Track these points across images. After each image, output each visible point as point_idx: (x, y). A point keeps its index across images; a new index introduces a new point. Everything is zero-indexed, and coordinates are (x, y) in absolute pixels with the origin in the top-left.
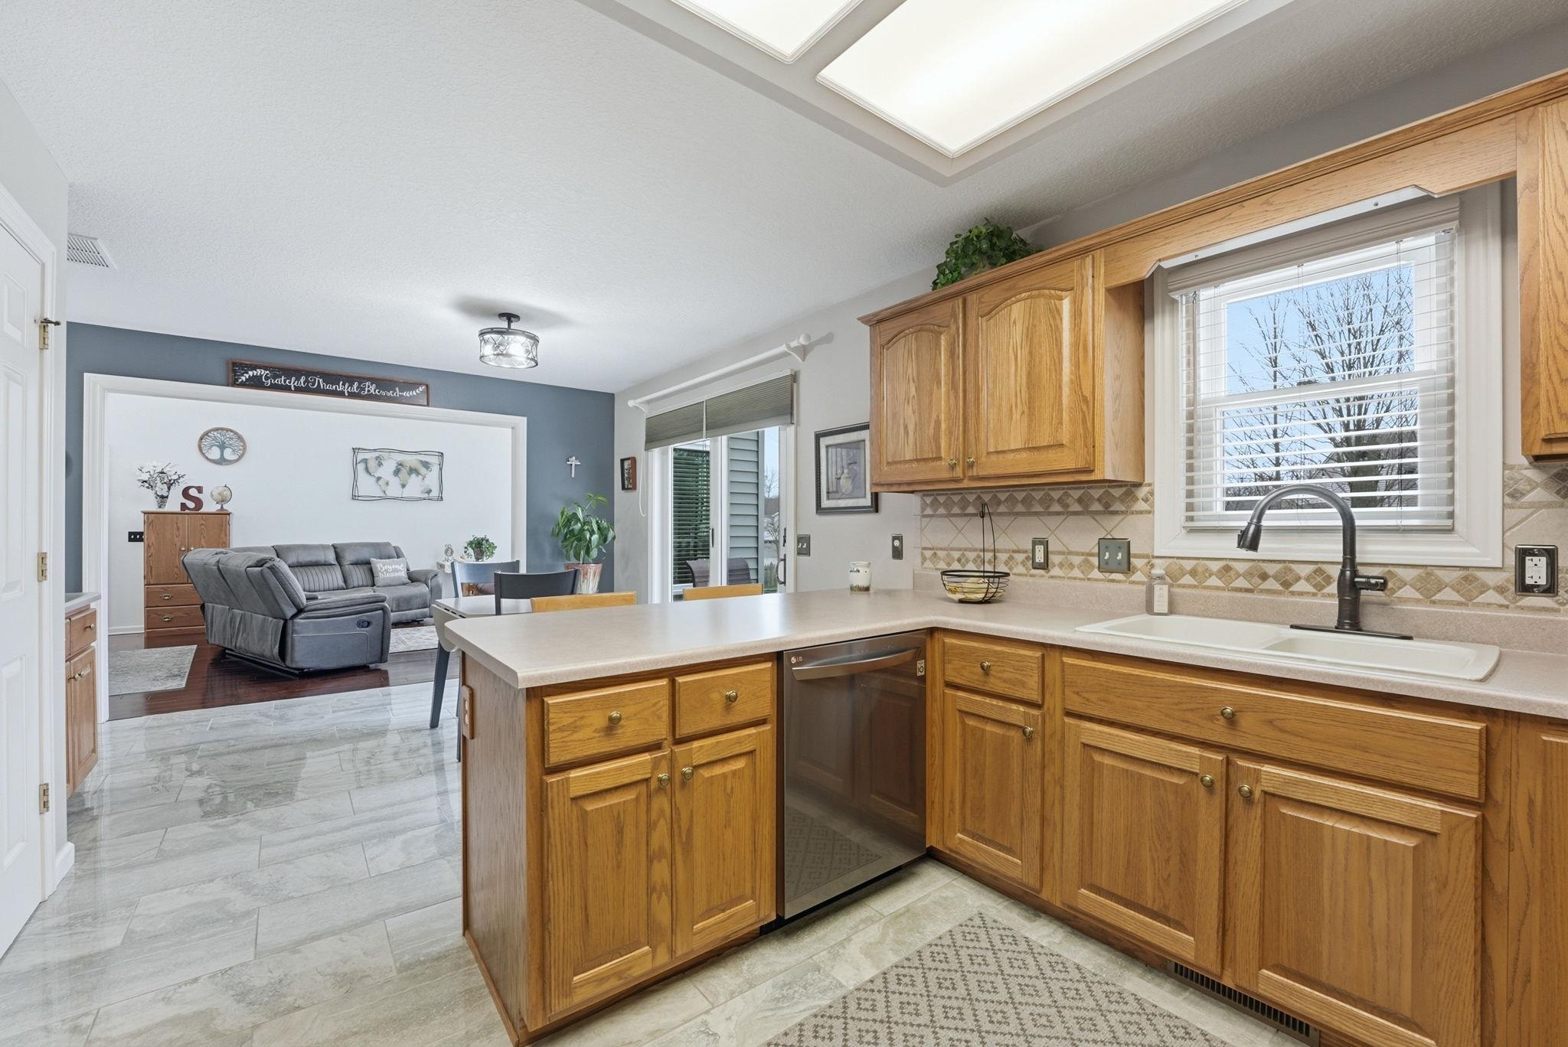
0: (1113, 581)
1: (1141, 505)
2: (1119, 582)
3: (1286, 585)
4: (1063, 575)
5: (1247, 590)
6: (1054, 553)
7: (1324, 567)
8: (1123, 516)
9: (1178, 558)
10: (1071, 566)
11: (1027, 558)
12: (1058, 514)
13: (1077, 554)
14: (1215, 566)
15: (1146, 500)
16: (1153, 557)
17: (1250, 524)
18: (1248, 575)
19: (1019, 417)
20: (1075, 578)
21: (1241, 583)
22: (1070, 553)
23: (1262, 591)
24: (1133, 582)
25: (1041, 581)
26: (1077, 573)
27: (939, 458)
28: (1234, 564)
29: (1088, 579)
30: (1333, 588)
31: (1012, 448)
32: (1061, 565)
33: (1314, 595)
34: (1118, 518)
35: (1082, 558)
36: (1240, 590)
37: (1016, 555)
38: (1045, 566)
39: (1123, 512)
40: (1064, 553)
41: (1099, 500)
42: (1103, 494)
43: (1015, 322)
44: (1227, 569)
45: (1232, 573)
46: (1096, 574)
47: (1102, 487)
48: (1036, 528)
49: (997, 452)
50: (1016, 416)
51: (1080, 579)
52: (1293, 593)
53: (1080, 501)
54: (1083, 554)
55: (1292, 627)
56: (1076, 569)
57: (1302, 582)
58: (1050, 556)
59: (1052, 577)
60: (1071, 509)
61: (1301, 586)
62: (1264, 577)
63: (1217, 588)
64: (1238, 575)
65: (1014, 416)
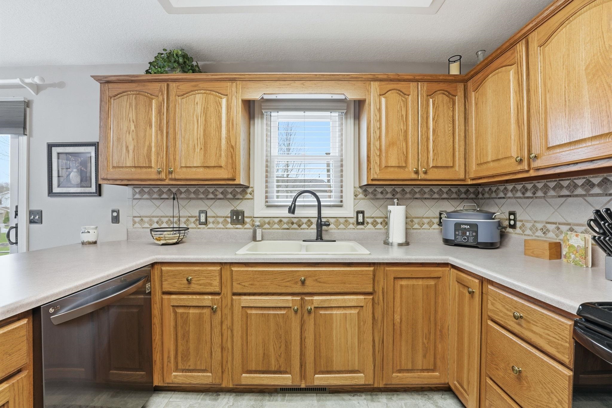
0: (237, 228)
1: (248, 196)
2: (240, 228)
3: (299, 226)
4: (214, 227)
5: (287, 229)
6: (210, 217)
7: (311, 219)
8: (241, 201)
9: (263, 217)
10: (218, 223)
11: (196, 220)
12: (212, 199)
13: (221, 217)
14: (276, 220)
15: (251, 194)
16: (254, 217)
17: (292, 204)
18: (287, 223)
20: (220, 228)
21: (285, 226)
22: (218, 217)
23: (292, 229)
24: (246, 228)
25: (204, 230)
26: (221, 226)
27: (151, 167)
28: (283, 219)
29: (226, 228)
31: (195, 165)
32: (213, 223)
33: (308, 229)
34: (239, 201)
35: (223, 219)
36: (285, 229)
37: (190, 219)
38: (206, 223)
39: (241, 199)
40: (214, 217)
41: (231, 193)
42: (233, 190)
44: (281, 221)
45: (282, 223)
46: (229, 226)
47: (232, 188)
48: (202, 205)
49: (186, 167)
51: (222, 228)
52: (301, 229)
53: (222, 193)
54: (224, 217)
55: (303, 241)
56: (220, 224)
57: (304, 224)
58: (208, 219)
59: (209, 228)
60: (218, 197)
61: (304, 226)
62: (293, 223)
63: (277, 229)
64: (285, 223)
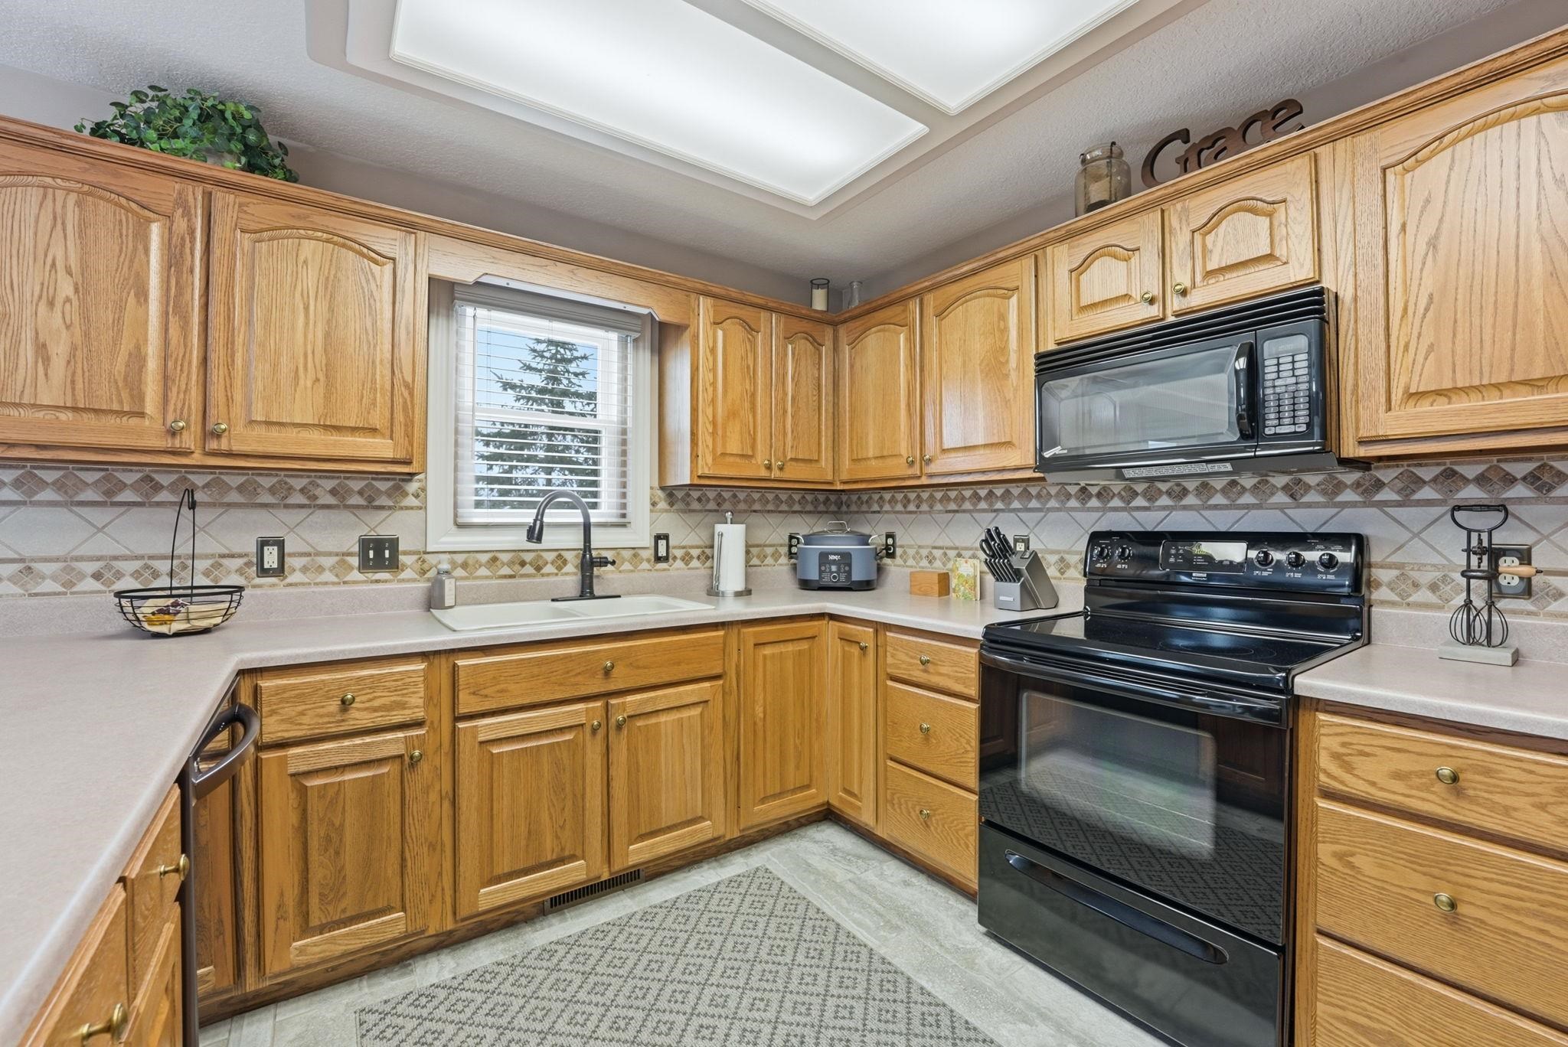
0: (377, 581)
1: (411, 501)
2: (386, 581)
3: (538, 569)
4: (307, 581)
5: (511, 577)
6: (291, 555)
7: (563, 553)
8: (388, 513)
9: (450, 552)
10: (320, 569)
11: (248, 564)
12: (302, 506)
13: (330, 554)
14: (484, 558)
15: (417, 496)
16: (426, 553)
17: (535, 521)
18: (510, 564)
19: (309, 384)
20: (326, 583)
21: (506, 571)
22: (318, 554)
23: (522, 576)
24: (403, 580)
25: (276, 591)
26: (328, 576)
27: (141, 415)
28: (498, 555)
29: (345, 583)
30: (570, 568)
31: (298, 420)
32: (305, 569)
33: (557, 574)
34: (384, 514)
35: (337, 559)
36: (505, 577)
37: (225, 562)
38: (280, 571)
39: (390, 508)
40: (309, 555)
41: (361, 493)
42: (366, 486)
43: (305, 262)
44: (495, 559)
45: (498, 563)
46: (356, 575)
47: (364, 479)
48: (270, 525)
49: (268, 423)
50: (305, 381)
51: (334, 584)
52: (543, 575)
53: (333, 492)
54: (337, 555)
55: (553, 600)
56: (327, 572)
57: (549, 566)
58: (287, 559)
59: (290, 585)
60: (320, 502)
61: (549, 569)
62: (523, 564)
63: (487, 577)
64: (503, 564)
65: (302, 382)
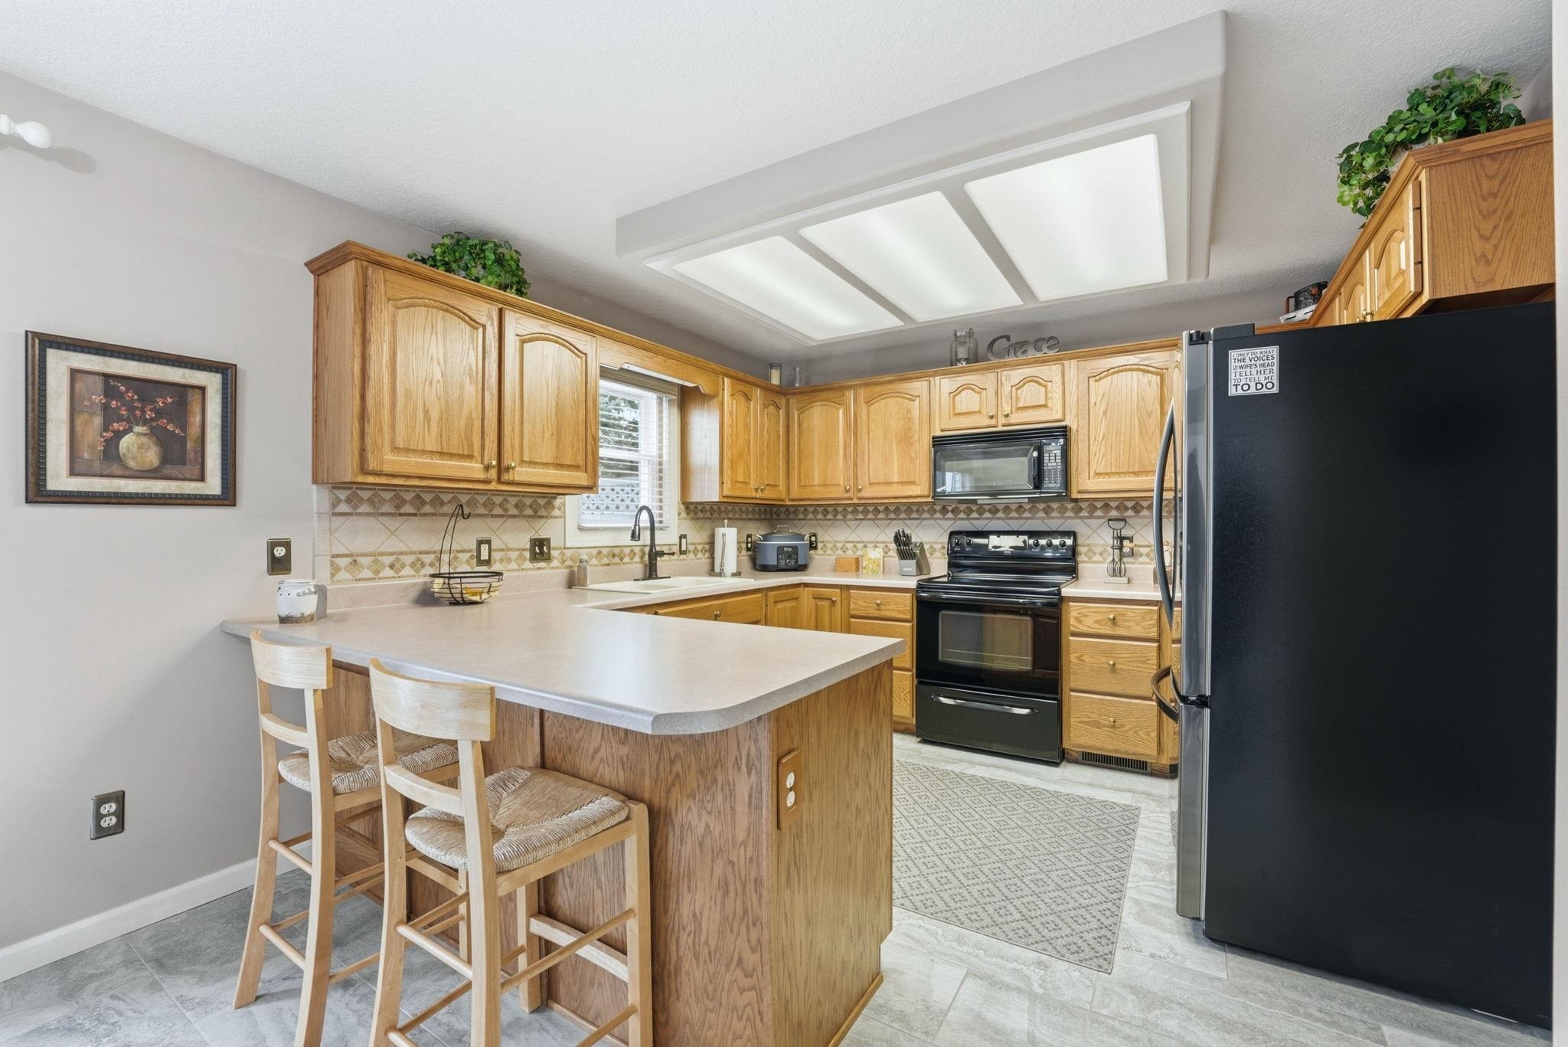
0: (539, 568)
1: (556, 512)
2: (544, 569)
3: (622, 559)
4: (503, 568)
5: (608, 565)
6: (495, 550)
8: (546, 520)
9: (577, 548)
10: (509, 560)
11: (472, 557)
12: (500, 516)
13: (514, 550)
14: (595, 552)
15: (559, 509)
16: (564, 549)
18: (608, 556)
20: (512, 570)
21: (606, 561)
22: (509, 550)
23: (616, 564)
24: (552, 568)
26: (514, 565)
29: (523, 570)
30: (637, 559)
32: (502, 561)
33: (631, 563)
34: (543, 521)
35: (518, 553)
36: (605, 565)
37: (460, 555)
38: (489, 562)
39: (546, 517)
40: (503, 550)
41: (531, 506)
42: (533, 502)
44: (600, 553)
45: (602, 556)
46: (528, 564)
48: (484, 530)
51: (517, 571)
52: (625, 564)
53: (516, 506)
54: (518, 550)
55: (635, 580)
56: (514, 562)
58: (492, 553)
60: (510, 513)
61: (627, 559)
62: (614, 556)
